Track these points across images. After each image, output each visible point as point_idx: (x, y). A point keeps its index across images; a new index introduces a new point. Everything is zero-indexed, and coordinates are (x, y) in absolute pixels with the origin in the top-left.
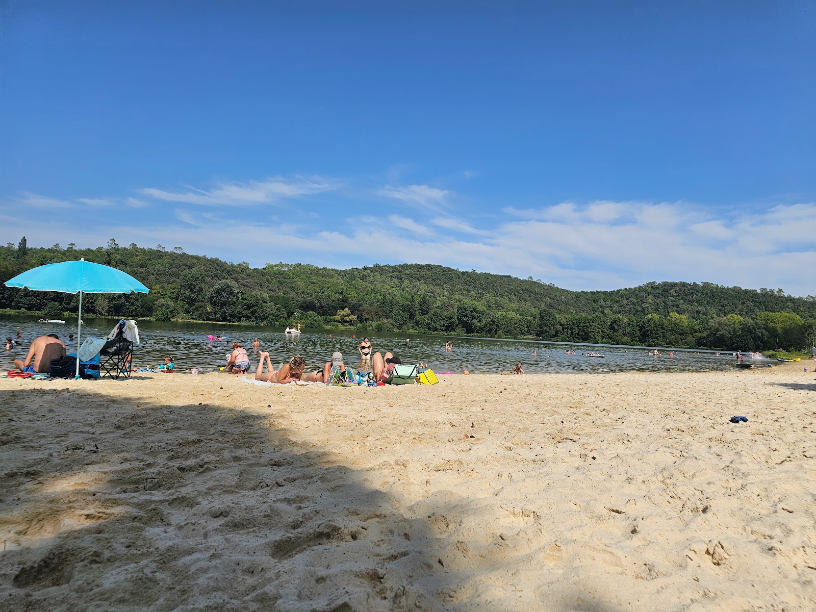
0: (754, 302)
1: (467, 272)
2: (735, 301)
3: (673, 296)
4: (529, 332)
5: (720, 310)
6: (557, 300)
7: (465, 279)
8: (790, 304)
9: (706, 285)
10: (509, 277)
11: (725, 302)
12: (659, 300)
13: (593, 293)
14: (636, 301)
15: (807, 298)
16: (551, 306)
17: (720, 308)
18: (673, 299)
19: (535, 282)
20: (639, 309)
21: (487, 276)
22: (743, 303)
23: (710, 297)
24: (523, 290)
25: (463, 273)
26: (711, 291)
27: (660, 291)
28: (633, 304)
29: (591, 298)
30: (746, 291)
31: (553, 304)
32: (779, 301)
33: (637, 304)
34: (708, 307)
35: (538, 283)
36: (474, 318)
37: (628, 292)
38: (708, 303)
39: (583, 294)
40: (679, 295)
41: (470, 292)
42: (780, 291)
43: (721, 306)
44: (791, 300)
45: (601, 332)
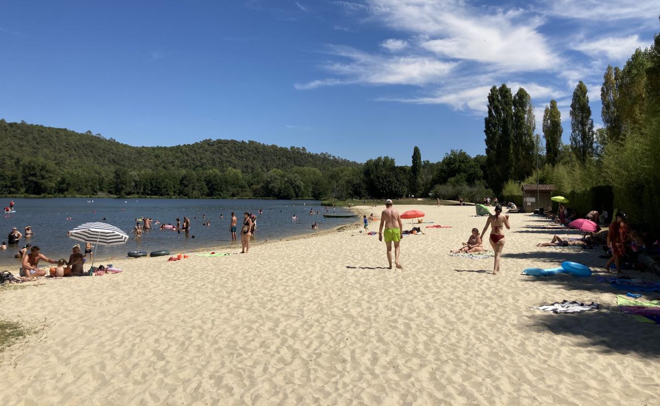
0: (287, 157)
1: (15, 124)
2: (274, 157)
3: (226, 152)
4: (101, 190)
5: (263, 165)
6: (120, 156)
7: (14, 131)
8: (310, 159)
9: (251, 142)
10: (65, 130)
11: (267, 158)
12: (215, 157)
13: (153, 149)
14: (195, 157)
15: (321, 155)
16: (114, 162)
17: (263, 163)
18: (227, 155)
19: (95, 137)
20: (198, 164)
21: (41, 129)
22: (279, 159)
23: (256, 153)
24: (84, 145)
25: (11, 125)
26: (256, 148)
27: (215, 147)
28: (193, 159)
29: (152, 154)
30: (281, 149)
31: (116, 159)
32: (303, 157)
33: (196, 160)
34: (254, 162)
35: (98, 137)
36: (43, 178)
37: (188, 149)
38: (254, 158)
39: (144, 149)
40: (231, 151)
41: (21, 146)
42: (304, 149)
43: (264, 161)
44: (311, 156)
45: (173, 188)
